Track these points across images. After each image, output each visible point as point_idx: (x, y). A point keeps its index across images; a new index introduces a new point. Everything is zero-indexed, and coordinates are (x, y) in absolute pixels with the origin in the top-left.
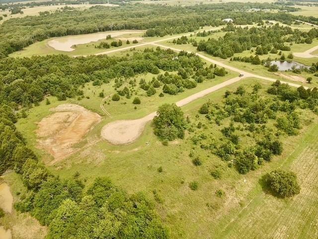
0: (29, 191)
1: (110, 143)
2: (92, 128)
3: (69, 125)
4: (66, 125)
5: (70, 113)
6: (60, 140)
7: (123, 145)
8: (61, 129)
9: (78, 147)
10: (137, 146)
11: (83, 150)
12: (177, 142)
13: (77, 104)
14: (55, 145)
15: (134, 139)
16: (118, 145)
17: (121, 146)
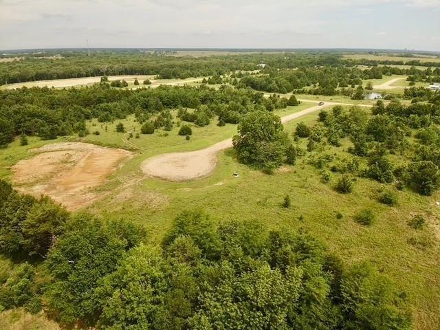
0: (16, 266)
1: (165, 179)
2: (121, 166)
3: (74, 166)
4: (68, 165)
5: (70, 152)
6: (63, 184)
7: (193, 180)
8: (59, 171)
9: (105, 190)
10: (218, 180)
11: (117, 193)
12: (285, 169)
13: (80, 141)
14: (54, 191)
15: (208, 172)
16: (183, 181)
17: (188, 182)
